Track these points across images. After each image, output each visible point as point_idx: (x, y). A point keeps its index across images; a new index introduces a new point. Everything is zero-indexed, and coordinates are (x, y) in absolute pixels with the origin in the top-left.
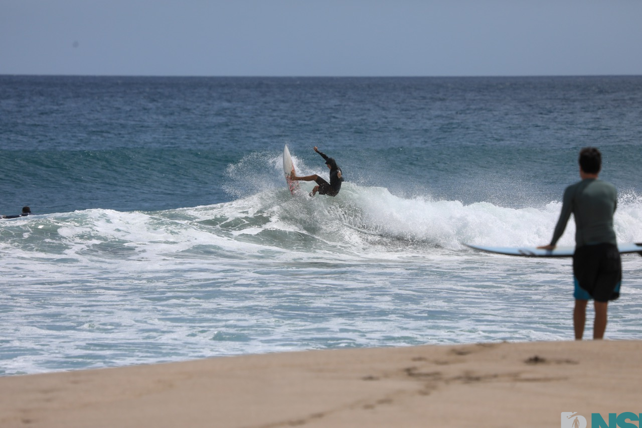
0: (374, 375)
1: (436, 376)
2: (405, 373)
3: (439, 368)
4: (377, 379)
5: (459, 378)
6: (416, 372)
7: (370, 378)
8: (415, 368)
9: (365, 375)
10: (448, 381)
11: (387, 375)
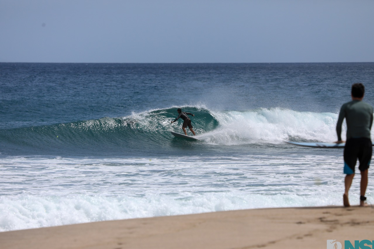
0: (302, 221)
1: (336, 222)
2: (319, 220)
3: (337, 218)
4: (304, 223)
5: (348, 223)
6: (325, 220)
7: (300, 223)
8: (324, 218)
9: (298, 221)
10: (342, 225)
11: (309, 221)
